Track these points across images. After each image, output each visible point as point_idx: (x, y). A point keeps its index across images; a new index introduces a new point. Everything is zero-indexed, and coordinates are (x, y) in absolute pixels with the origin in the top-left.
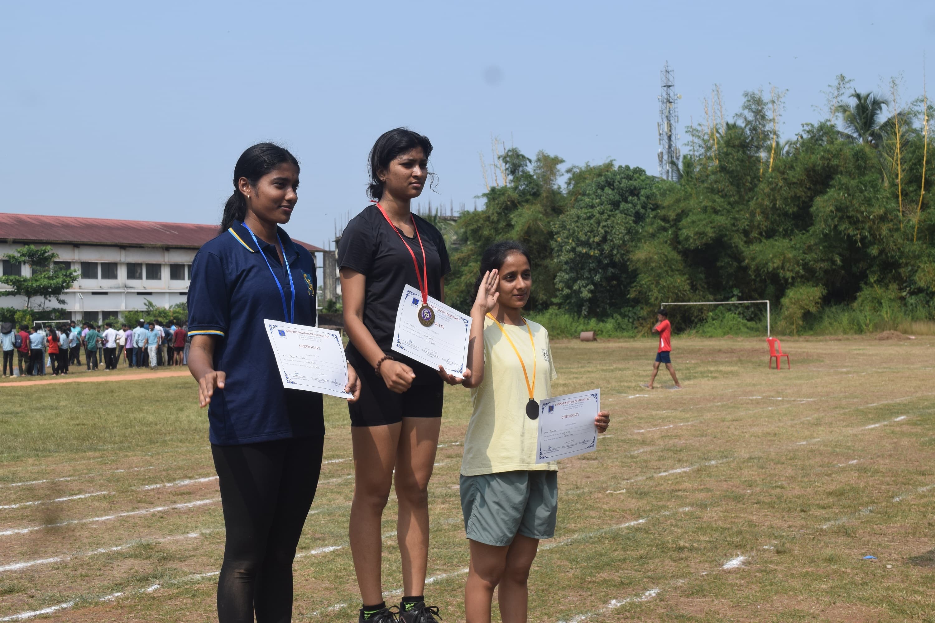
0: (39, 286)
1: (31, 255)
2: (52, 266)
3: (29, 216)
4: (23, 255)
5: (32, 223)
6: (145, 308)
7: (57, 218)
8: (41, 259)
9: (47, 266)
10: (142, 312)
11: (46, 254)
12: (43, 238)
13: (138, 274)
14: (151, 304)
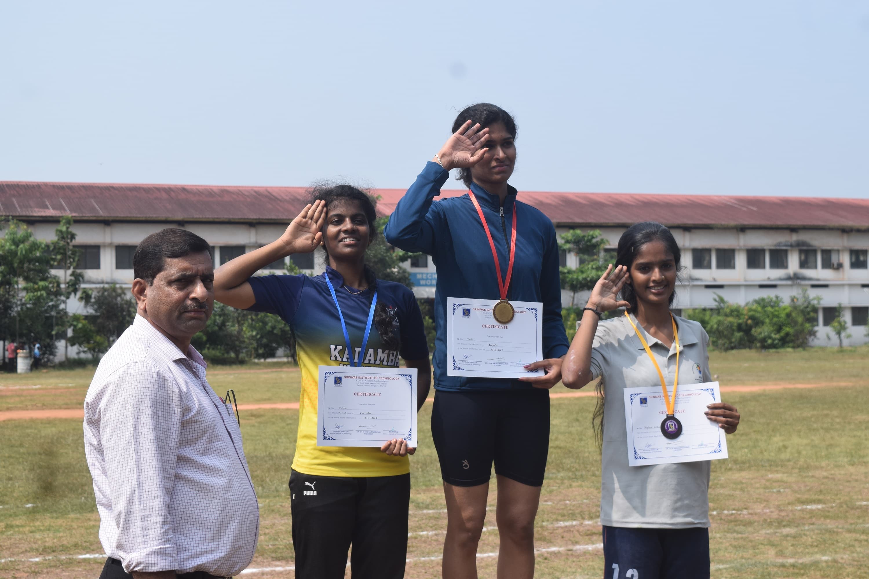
0: (585, 279)
1: (577, 241)
2: (602, 254)
3: (577, 195)
4: (567, 242)
5: (581, 203)
6: (713, 305)
7: (609, 196)
8: (588, 246)
9: (597, 254)
10: (711, 310)
11: (594, 241)
12: (592, 220)
13: (705, 263)
14: (722, 300)
